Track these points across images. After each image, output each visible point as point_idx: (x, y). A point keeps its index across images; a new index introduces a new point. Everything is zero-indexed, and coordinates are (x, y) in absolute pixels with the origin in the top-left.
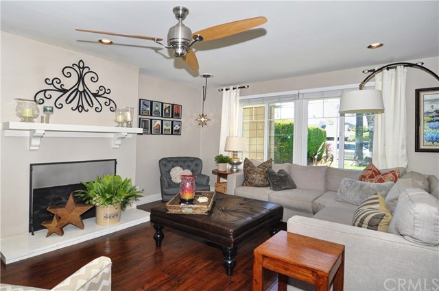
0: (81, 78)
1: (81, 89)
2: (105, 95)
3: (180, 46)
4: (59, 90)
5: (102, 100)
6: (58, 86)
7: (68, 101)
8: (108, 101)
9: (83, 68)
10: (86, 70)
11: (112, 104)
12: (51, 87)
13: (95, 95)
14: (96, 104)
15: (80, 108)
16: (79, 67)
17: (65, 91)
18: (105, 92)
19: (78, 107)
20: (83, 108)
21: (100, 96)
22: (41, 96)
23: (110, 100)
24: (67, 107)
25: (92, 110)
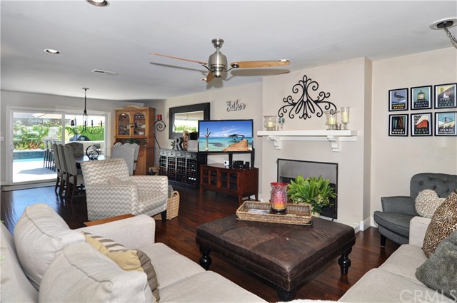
0: (305, 90)
1: (305, 100)
2: (326, 99)
3: (218, 70)
4: (291, 105)
5: (322, 105)
6: (290, 102)
7: (297, 112)
8: (327, 104)
9: (307, 81)
10: (309, 82)
11: (332, 107)
12: (287, 104)
13: (316, 102)
14: (317, 110)
15: (305, 116)
16: (303, 82)
17: (294, 104)
18: (325, 97)
19: (303, 115)
20: (307, 115)
21: (320, 102)
22: (281, 111)
23: (329, 103)
24: (297, 116)
25: (314, 116)
